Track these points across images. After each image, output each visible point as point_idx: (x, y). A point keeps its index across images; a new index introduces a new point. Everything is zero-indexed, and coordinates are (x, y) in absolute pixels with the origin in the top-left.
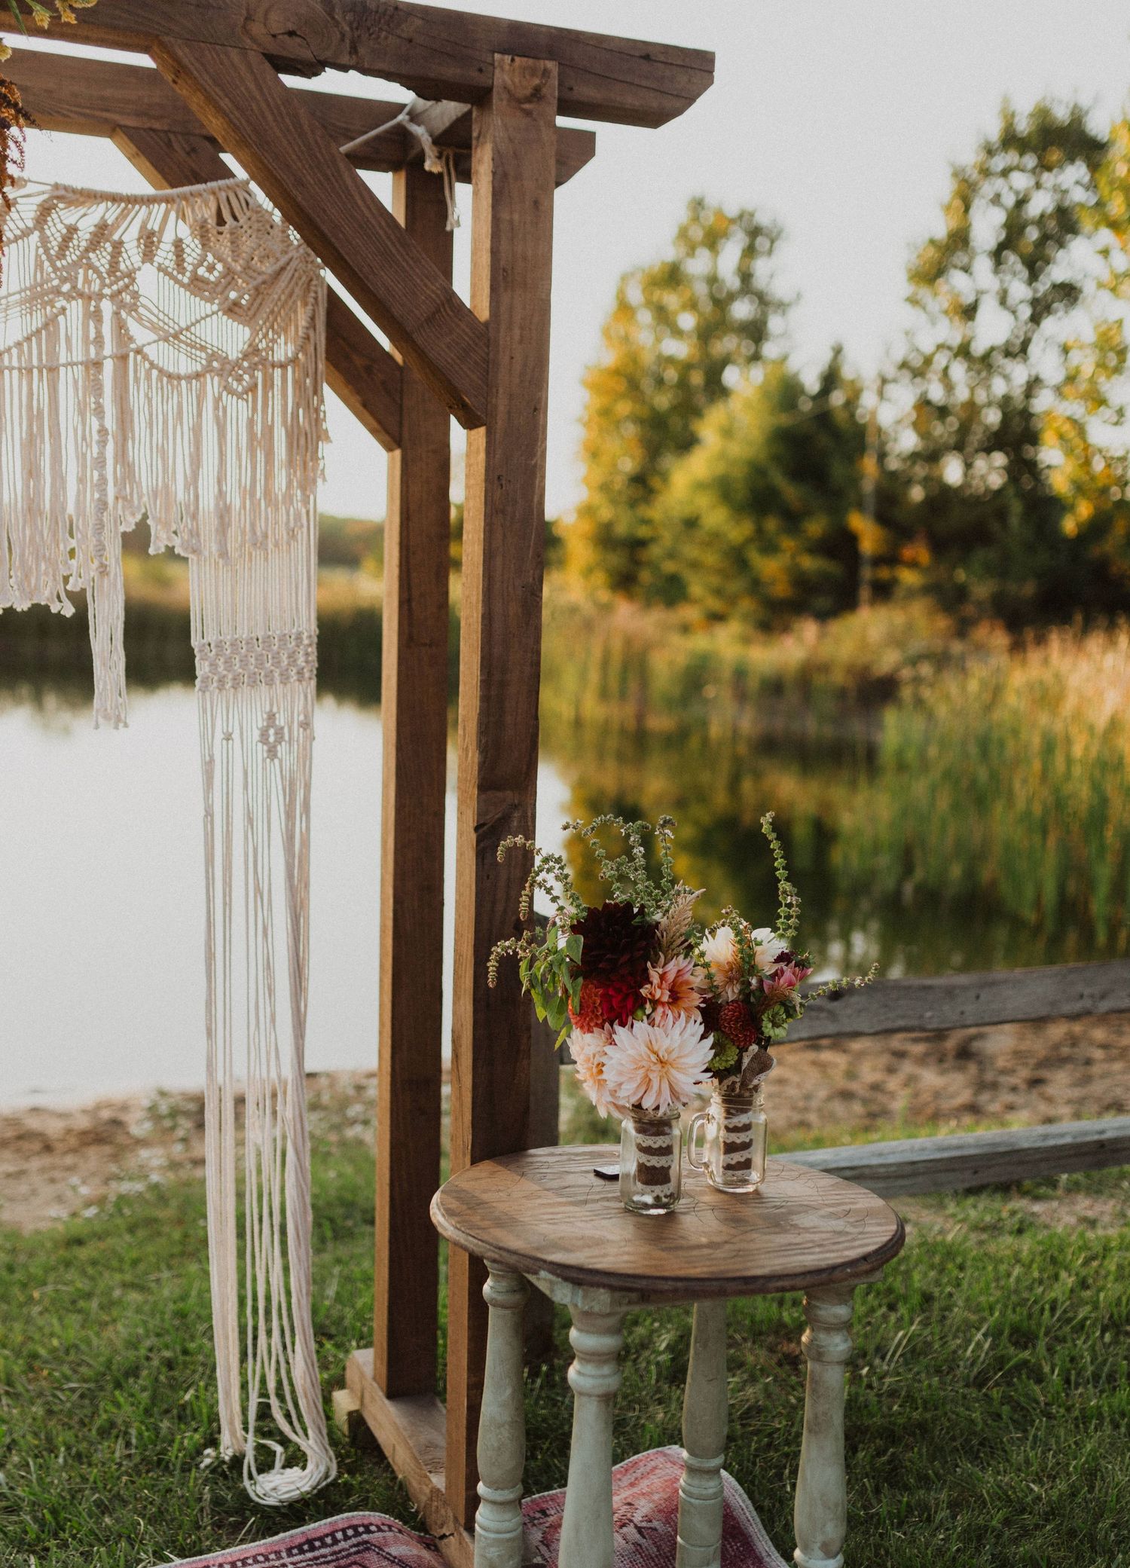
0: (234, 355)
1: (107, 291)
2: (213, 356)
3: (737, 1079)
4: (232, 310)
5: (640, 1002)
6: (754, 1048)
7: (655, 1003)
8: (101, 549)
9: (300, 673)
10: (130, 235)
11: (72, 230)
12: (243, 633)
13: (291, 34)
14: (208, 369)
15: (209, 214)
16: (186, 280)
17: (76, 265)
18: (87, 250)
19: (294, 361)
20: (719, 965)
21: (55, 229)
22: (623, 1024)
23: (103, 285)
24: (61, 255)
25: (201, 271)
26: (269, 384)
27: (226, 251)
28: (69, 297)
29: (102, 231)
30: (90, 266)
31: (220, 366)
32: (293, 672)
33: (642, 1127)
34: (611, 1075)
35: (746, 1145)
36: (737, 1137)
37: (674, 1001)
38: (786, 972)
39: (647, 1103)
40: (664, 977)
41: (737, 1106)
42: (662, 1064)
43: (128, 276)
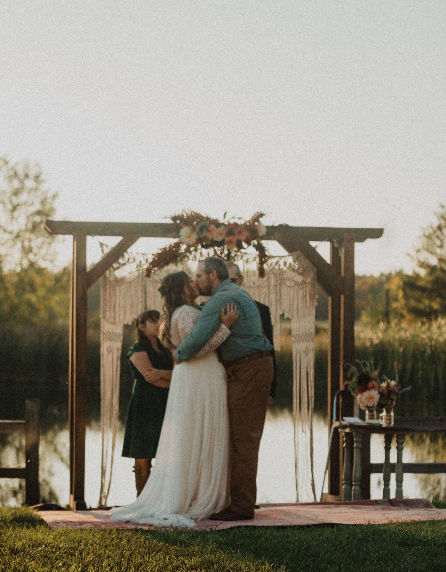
0: (300, 282)
2: (296, 282)
3: (387, 406)
4: (300, 274)
5: (367, 388)
6: (389, 400)
7: (370, 388)
8: (276, 317)
10: (281, 263)
12: (301, 332)
15: (295, 257)
19: (311, 282)
20: (384, 387)
22: (365, 392)
25: (294, 268)
26: (306, 287)
27: (299, 264)
29: (277, 263)
31: (297, 284)
32: (311, 340)
33: (369, 411)
34: (363, 400)
35: (390, 419)
36: (388, 418)
37: (373, 387)
38: (395, 387)
39: (369, 405)
40: (371, 384)
41: (388, 412)
42: (371, 398)
43: (281, 269)
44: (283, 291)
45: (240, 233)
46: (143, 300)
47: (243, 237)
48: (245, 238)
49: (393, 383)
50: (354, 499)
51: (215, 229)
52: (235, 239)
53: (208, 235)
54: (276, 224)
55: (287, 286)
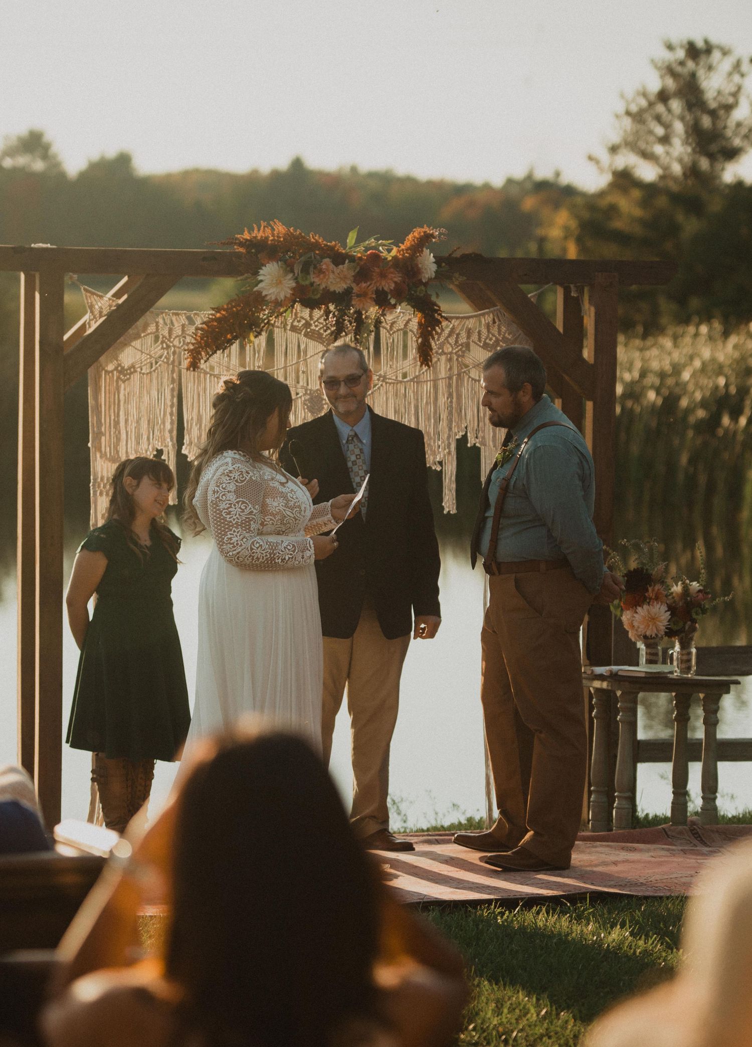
1: (454, 351)
3: (683, 634)
5: (645, 598)
6: (689, 623)
7: (650, 599)
8: (449, 445)
10: (463, 330)
11: (443, 331)
13: (526, 275)
15: (490, 320)
16: (482, 345)
18: (447, 337)
20: (677, 594)
22: (640, 606)
23: (453, 349)
24: (438, 340)
25: (488, 341)
27: (496, 334)
29: (453, 330)
30: (448, 343)
33: (647, 646)
34: (636, 624)
35: (689, 660)
36: (685, 658)
37: (657, 598)
38: (701, 595)
39: (648, 634)
40: (653, 590)
41: (685, 646)
42: (653, 619)
43: (461, 345)
44: (464, 391)
45: (383, 275)
46: (175, 409)
47: (388, 285)
48: (393, 286)
49: (695, 585)
50: (619, 828)
51: (332, 266)
52: (370, 287)
53: (317, 281)
54: (458, 254)
55: (473, 379)
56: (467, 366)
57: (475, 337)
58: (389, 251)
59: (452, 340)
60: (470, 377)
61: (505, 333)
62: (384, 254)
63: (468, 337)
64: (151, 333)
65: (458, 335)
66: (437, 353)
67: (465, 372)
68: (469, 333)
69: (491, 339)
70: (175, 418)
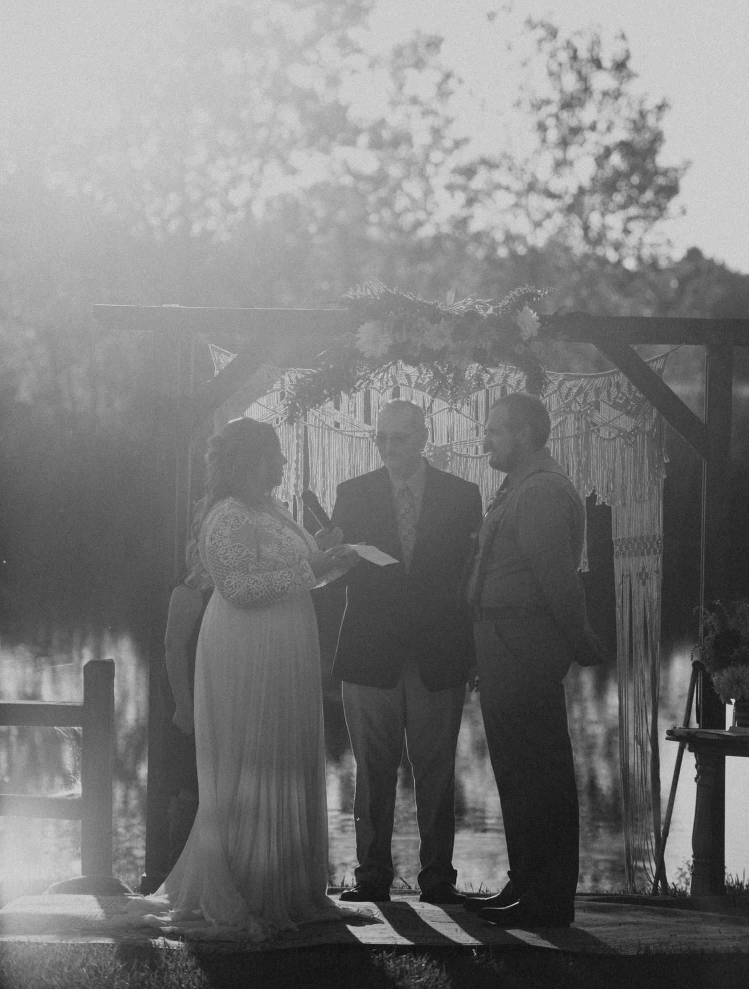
0: (628, 430)
1: (582, 410)
2: (620, 431)
9: (655, 551)
11: (570, 389)
12: (633, 535)
14: (619, 436)
16: (611, 404)
17: (571, 402)
18: (575, 396)
19: (652, 430)
21: (564, 390)
23: (581, 408)
24: (566, 398)
25: (617, 400)
27: (626, 392)
28: (568, 413)
29: (581, 389)
30: (576, 401)
31: (623, 435)
32: (652, 550)
43: (589, 404)
47: (486, 343)
48: (490, 344)
51: (427, 324)
52: (467, 344)
53: (413, 338)
54: (562, 313)
55: (601, 437)
56: (595, 425)
57: (604, 395)
58: (486, 309)
59: (580, 399)
60: (598, 436)
61: (635, 393)
62: (482, 312)
63: (597, 396)
64: (276, 390)
65: (586, 394)
66: (564, 411)
67: (593, 431)
68: (598, 391)
69: (621, 399)
70: (301, 473)
